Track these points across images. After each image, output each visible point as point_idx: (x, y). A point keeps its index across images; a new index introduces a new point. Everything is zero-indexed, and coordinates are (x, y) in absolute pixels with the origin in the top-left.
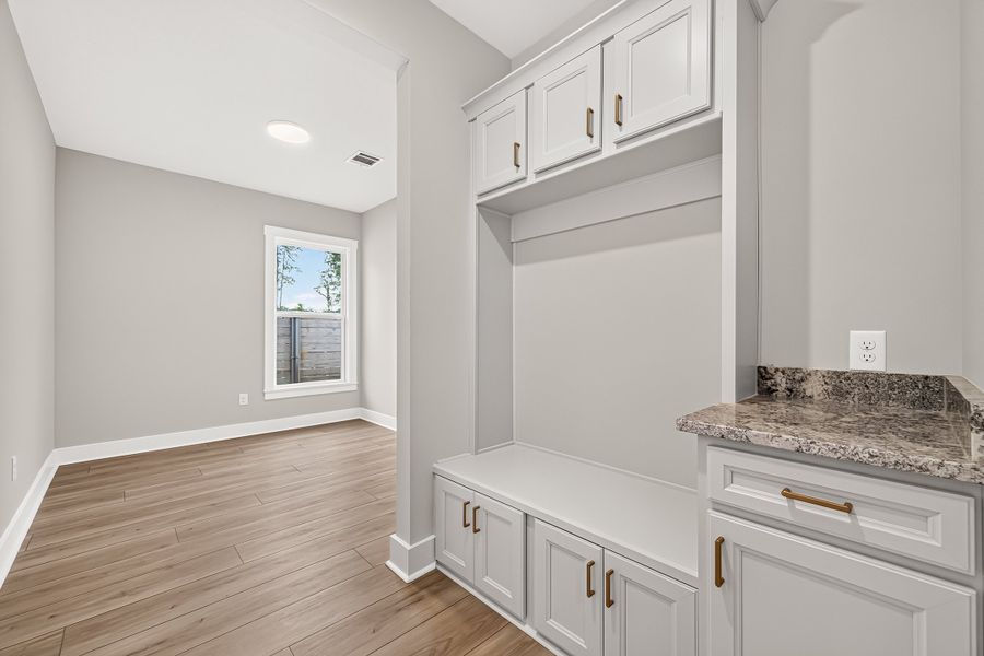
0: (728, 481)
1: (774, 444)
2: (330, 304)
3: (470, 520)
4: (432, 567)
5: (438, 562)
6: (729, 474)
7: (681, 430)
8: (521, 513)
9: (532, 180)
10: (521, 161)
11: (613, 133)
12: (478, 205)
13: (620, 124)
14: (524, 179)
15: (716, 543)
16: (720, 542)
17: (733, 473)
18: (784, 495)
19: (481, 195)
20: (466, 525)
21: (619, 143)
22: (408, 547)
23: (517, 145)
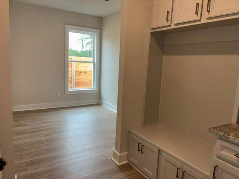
0: (221, 149)
1: (235, 141)
2: (83, 47)
3: (140, 149)
4: (126, 162)
5: (128, 161)
6: (222, 147)
7: (209, 132)
8: (158, 149)
9: (173, 27)
10: (169, 19)
11: (206, 15)
12: (151, 32)
13: (209, 12)
14: (170, 26)
15: (215, 167)
16: (216, 167)
17: (224, 148)
18: (235, 156)
19: (153, 29)
20: (139, 151)
21: (208, 19)
22: (119, 154)
23: (168, 12)
